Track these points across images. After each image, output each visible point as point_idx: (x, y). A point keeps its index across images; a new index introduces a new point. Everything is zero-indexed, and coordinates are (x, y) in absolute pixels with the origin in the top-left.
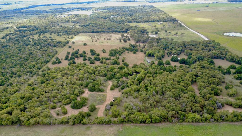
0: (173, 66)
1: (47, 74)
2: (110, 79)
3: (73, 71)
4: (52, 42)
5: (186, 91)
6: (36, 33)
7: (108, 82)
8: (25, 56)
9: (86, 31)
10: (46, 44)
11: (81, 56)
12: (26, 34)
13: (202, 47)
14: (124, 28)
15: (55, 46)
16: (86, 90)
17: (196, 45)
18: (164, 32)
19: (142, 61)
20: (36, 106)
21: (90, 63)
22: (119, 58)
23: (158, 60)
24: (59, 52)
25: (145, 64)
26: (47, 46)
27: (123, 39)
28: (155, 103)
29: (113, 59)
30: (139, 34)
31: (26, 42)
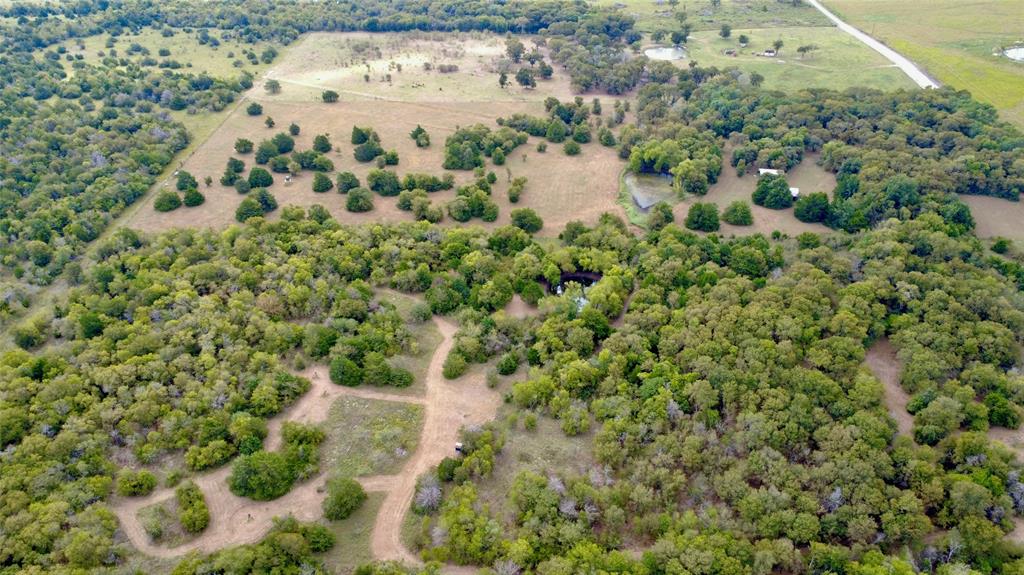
0: (768, 234)
1: (118, 277)
2: (444, 309)
3: (254, 257)
4: (170, 81)
5: (842, 405)
6: (95, 27)
7: (436, 325)
8: (26, 163)
9: (338, 19)
10: (140, 91)
11: (307, 164)
12: (49, 30)
13: (906, 126)
14: (523, 11)
15: (179, 106)
16: (316, 377)
17: (878, 115)
18: (716, 34)
19: (609, 201)
20: (39, 483)
21: (350, 210)
22: (492, 179)
23: (687, 195)
24: (198, 138)
25: (626, 221)
26: (143, 102)
27: (518, 68)
28: (680, 477)
29: (465, 192)
30: (596, 43)
31: (40, 78)
